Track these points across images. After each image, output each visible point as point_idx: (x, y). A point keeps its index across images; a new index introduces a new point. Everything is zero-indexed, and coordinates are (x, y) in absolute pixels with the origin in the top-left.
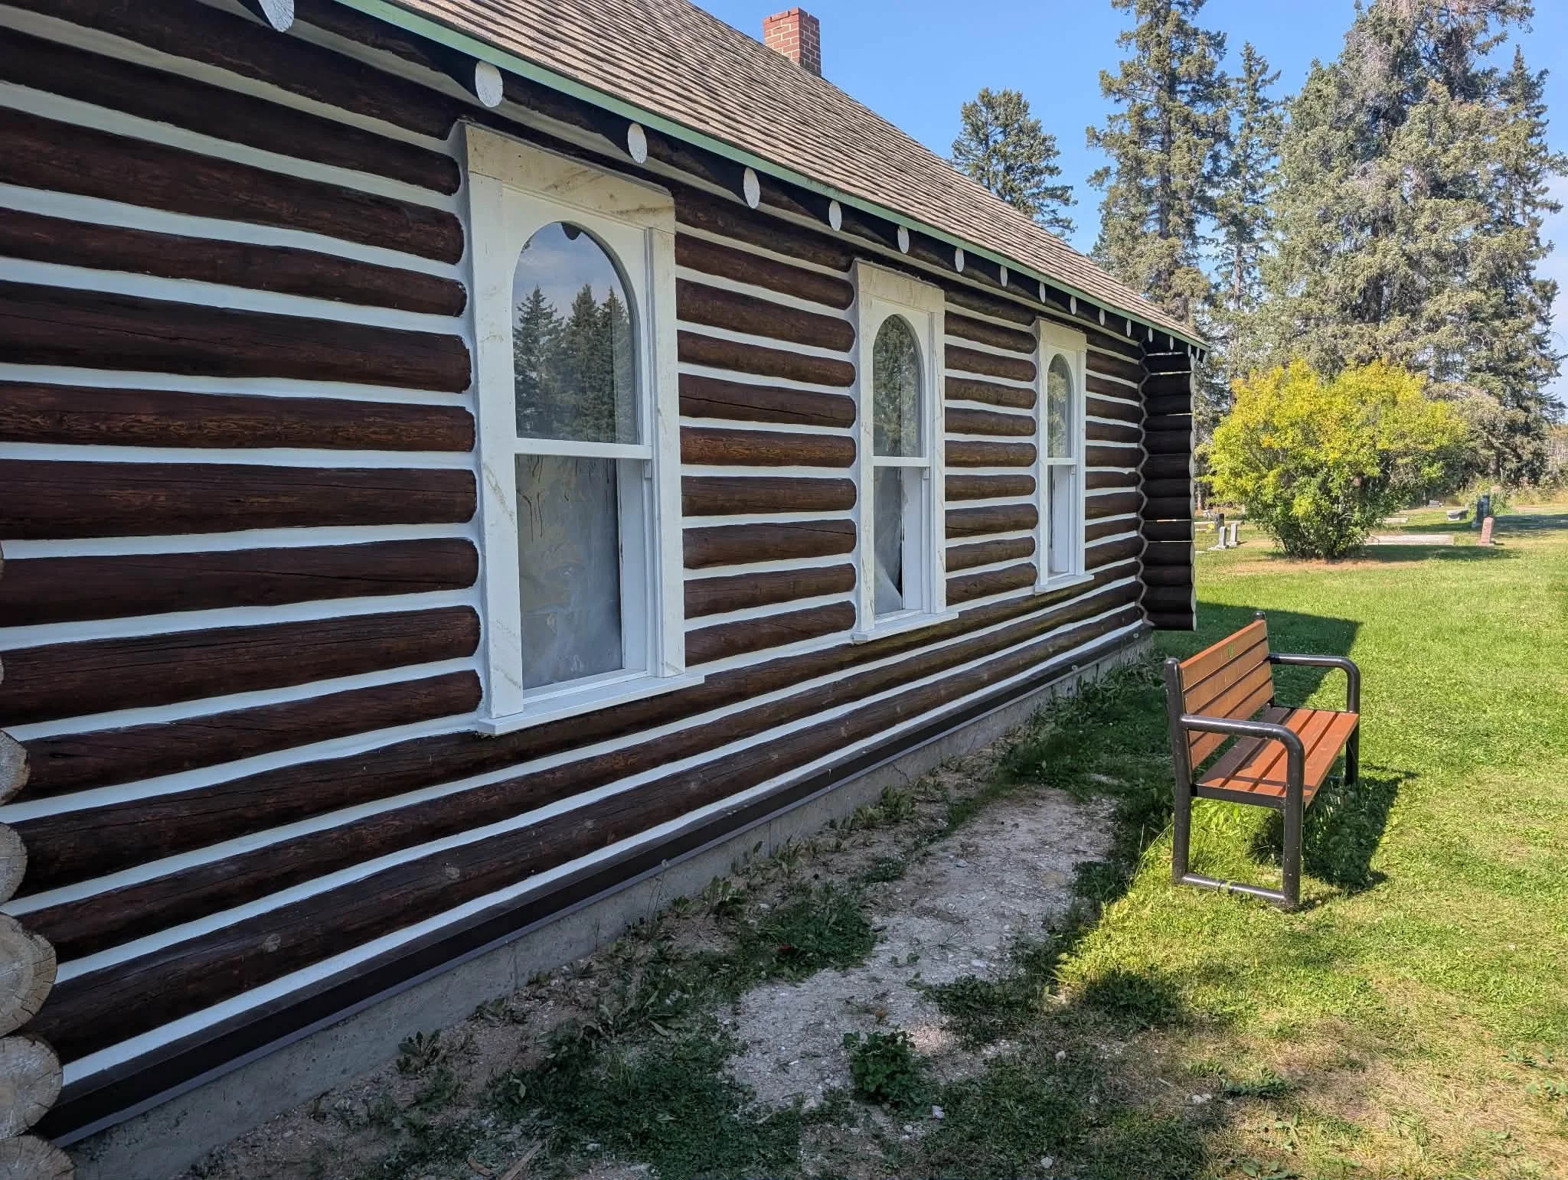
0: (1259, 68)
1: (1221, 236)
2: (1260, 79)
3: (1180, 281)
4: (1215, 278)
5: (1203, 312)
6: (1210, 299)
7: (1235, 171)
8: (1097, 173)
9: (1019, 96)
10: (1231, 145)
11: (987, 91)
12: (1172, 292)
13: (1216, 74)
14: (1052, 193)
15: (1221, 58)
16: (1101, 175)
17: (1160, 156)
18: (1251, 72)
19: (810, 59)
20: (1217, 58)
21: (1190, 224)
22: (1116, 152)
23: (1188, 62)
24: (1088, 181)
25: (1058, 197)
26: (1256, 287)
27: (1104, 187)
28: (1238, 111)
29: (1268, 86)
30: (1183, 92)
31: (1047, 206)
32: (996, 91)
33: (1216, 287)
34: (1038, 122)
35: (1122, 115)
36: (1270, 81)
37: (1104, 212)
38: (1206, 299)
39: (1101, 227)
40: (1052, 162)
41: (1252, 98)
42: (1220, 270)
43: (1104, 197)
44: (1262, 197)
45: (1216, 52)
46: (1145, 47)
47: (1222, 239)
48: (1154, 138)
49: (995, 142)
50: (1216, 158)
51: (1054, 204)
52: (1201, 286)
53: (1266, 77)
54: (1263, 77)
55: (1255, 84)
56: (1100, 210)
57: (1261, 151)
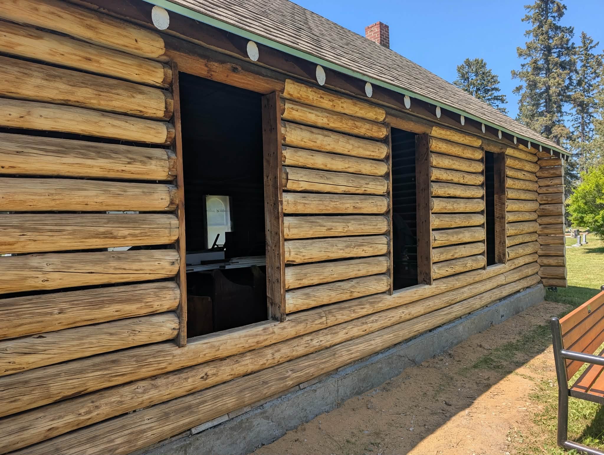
0: (588, 42)
1: (574, 111)
2: (589, 46)
3: (556, 130)
4: (572, 129)
5: (567, 143)
6: (569, 138)
7: (579, 83)
8: (517, 88)
9: (482, 61)
10: (577, 73)
11: (468, 60)
12: (552, 135)
13: (570, 44)
14: (496, 98)
15: (572, 37)
16: (519, 89)
17: (545, 79)
18: (585, 43)
19: (385, 41)
20: (570, 38)
21: (560, 107)
22: (525, 79)
23: (556, 40)
24: (513, 92)
25: (499, 99)
26: (591, 132)
27: (520, 94)
28: (580, 60)
29: (593, 49)
30: (555, 53)
31: (495, 103)
32: (472, 59)
33: (572, 133)
34: (490, 70)
35: (528, 63)
36: (594, 47)
37: (520, 104)
38: (568, 138)
39: (519, 111)
40: (496, 86)
41: (586, 54)
42: (574, 126)
43: (520, 98)
44: (593, 95)
45: (570, 35)
46: (536, 36)
47: (575, 113)
48: (542, 72)
49: (472, 79)
50: (570, 79)
51: (498, 102)
52: (565, 132)
53: (592, 45)
54: (591, 45)
55: (587, 48)
56: (518, 103)
57: (591, 75)
